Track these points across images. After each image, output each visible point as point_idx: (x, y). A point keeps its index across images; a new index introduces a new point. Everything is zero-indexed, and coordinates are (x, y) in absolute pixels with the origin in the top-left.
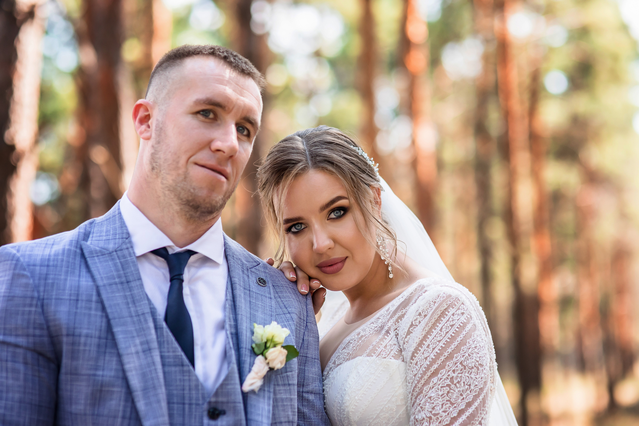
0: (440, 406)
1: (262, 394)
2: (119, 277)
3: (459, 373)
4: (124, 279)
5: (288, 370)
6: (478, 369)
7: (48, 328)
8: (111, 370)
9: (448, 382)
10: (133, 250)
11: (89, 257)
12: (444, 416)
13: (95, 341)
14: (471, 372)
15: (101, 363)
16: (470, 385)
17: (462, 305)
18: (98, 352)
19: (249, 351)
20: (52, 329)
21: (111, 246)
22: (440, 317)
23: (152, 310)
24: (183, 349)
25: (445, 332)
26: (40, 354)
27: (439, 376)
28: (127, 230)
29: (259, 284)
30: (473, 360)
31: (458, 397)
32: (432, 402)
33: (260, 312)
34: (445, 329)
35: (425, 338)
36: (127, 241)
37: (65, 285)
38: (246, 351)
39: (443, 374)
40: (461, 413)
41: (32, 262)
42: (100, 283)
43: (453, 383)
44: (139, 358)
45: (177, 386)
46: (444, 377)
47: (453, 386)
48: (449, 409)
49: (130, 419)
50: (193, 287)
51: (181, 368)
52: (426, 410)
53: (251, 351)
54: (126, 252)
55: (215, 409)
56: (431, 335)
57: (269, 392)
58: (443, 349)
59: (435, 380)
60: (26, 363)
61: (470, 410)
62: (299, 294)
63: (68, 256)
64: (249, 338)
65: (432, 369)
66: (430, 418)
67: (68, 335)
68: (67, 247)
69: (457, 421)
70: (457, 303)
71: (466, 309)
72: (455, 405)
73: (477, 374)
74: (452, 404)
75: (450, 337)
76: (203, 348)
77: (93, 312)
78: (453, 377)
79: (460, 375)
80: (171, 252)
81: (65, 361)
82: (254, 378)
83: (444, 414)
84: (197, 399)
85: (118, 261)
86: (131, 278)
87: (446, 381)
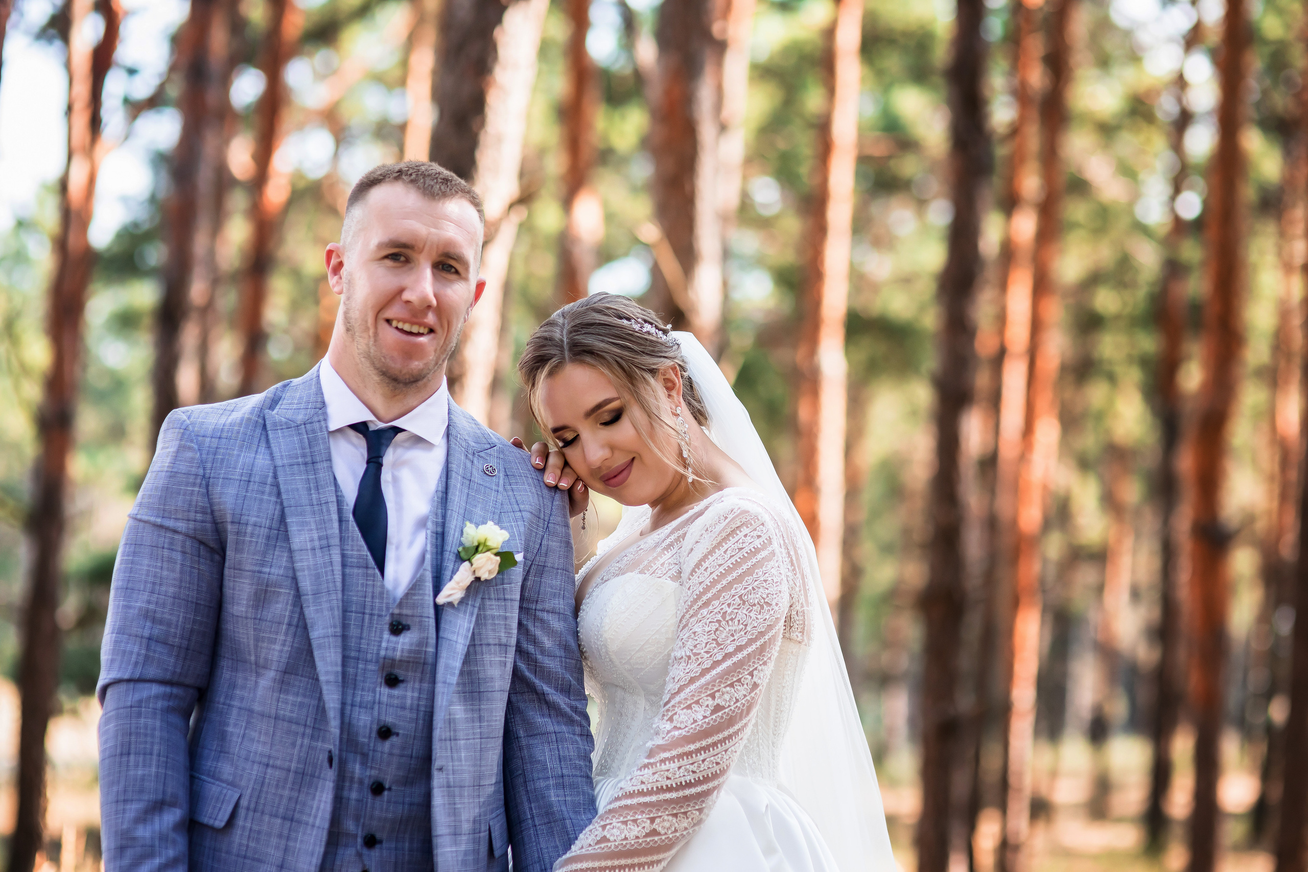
0: (704, 645)
1: (463, 608)
2: (304, 456)
3: (735, 609)
4: (309, 459)
5: (506, 581)
6: (762, 607)
7: (212, 512)
8: (280, 567)
9: (719, 617)
10: (326, 423)
11: (271, 430)
12: (705, 657)
13: (264, 531)
14: (752, 610)
15: (269, 558)
16: (746, 625)
17: (761, 526)
18: (267, 545)
19: (454, 555)
20: (217, 514)
21: (300, 418)
22: (728, 535)
23: (339, 498)
24: (370, 549)
25: (729, 556)
26: (201, 542)
27: (711, 608)
28: (323, 398)
29: (485, 473)
30: (757, 596)
31: (728, 637)
32: (695, 638)
33: (479, 509)
34: (730, 552)
35: (705, 558)
36: (320, 412)
37: (237, 462)
38: (449, 555)
39: (715, 607)
40: (727, 656)
41: (202, 433)
42: (279, 463)
43: (724, 619)
44: (314, 555)
45: (358, 591)
46: (716, 611)
47: (724, 623)
48: (713, 650)
49: (297, 626)
50: (396, 473)
51: (365, 570)
52: (687, 648)
53: (457, 555)
54: (316, 426)
55: (399, 623)
56: (712, 556)
57: (474, 606)
58: (722, 576)
59: (705, 611)
60: (184, 553)
61: (740, 656)
62: (542, 484)
63: (247, 427)
64: (457, 540)
65: (705, 598)
66: (689, 657)
67: (232, 522)
68: (246, 416)
69: (720, 667)
70: (755, 522)
71: (765, 531)
72: (722, 647)
73: (760, 614)
74: (718, 644)
75: (734, 563)
76: (397, 548)
77: (266, 497)
78: (727, 611)
79: (736, 611)
80: (372, 428)
81: (229, 553)
82: (453, 589)
83: (707, 655)
84: (380, 609)
85: (305, 436)
86: (318, 459)
87: (717, 615)
